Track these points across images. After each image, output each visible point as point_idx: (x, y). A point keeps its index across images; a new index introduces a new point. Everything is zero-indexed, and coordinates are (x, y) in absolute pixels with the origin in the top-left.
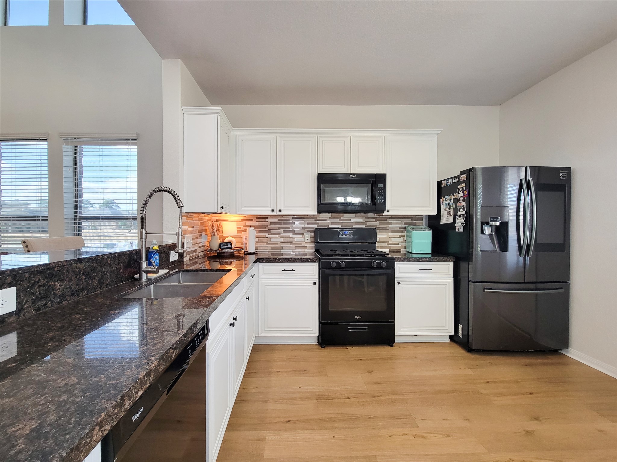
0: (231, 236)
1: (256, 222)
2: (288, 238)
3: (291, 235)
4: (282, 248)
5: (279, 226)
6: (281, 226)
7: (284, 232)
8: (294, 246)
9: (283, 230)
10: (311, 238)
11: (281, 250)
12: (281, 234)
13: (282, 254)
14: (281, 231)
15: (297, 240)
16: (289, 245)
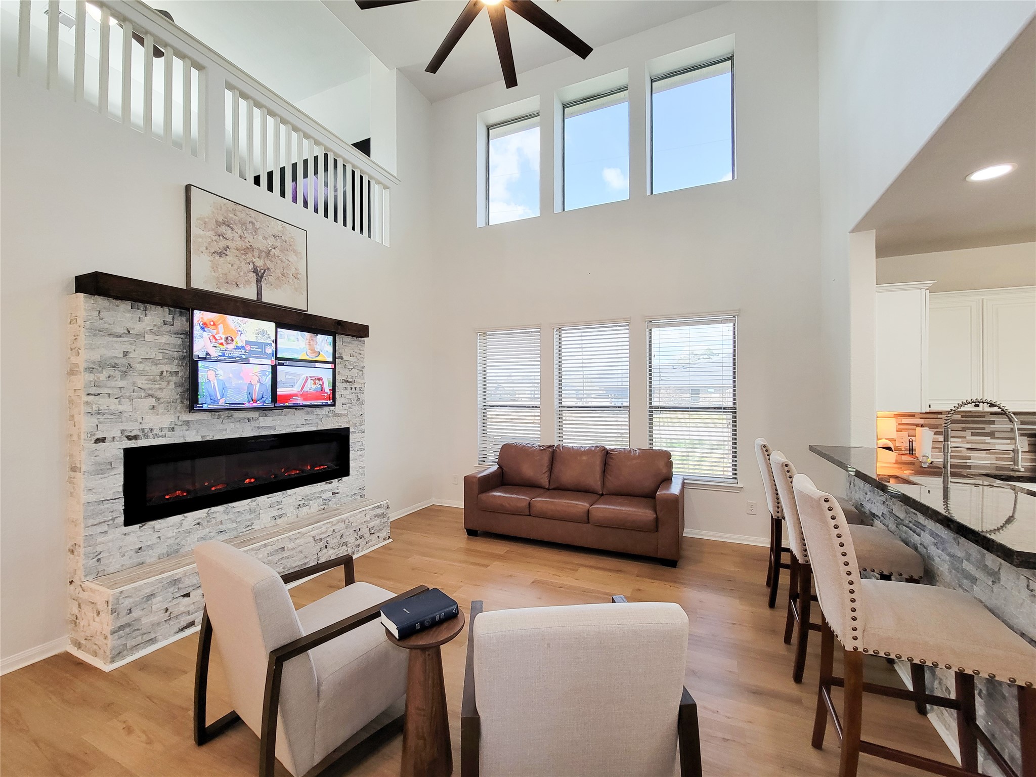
0: (886, 439)
1: (921, 418)
2: (982, 443)
3: (988, 439)
4: (969, 458)
5: (964, 425)
6: (968, 425)
7: (973, 434)
8: (994, 456)
9: (972, 431)
10: (1029, 445)
11: (968, 461)
12: (967, 438)
13: (969, 467)
14: (969, 432)
15: (998, 447)
16: (983, 454)
